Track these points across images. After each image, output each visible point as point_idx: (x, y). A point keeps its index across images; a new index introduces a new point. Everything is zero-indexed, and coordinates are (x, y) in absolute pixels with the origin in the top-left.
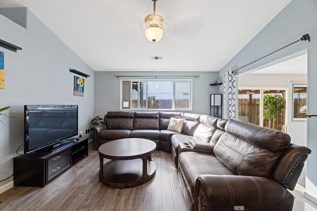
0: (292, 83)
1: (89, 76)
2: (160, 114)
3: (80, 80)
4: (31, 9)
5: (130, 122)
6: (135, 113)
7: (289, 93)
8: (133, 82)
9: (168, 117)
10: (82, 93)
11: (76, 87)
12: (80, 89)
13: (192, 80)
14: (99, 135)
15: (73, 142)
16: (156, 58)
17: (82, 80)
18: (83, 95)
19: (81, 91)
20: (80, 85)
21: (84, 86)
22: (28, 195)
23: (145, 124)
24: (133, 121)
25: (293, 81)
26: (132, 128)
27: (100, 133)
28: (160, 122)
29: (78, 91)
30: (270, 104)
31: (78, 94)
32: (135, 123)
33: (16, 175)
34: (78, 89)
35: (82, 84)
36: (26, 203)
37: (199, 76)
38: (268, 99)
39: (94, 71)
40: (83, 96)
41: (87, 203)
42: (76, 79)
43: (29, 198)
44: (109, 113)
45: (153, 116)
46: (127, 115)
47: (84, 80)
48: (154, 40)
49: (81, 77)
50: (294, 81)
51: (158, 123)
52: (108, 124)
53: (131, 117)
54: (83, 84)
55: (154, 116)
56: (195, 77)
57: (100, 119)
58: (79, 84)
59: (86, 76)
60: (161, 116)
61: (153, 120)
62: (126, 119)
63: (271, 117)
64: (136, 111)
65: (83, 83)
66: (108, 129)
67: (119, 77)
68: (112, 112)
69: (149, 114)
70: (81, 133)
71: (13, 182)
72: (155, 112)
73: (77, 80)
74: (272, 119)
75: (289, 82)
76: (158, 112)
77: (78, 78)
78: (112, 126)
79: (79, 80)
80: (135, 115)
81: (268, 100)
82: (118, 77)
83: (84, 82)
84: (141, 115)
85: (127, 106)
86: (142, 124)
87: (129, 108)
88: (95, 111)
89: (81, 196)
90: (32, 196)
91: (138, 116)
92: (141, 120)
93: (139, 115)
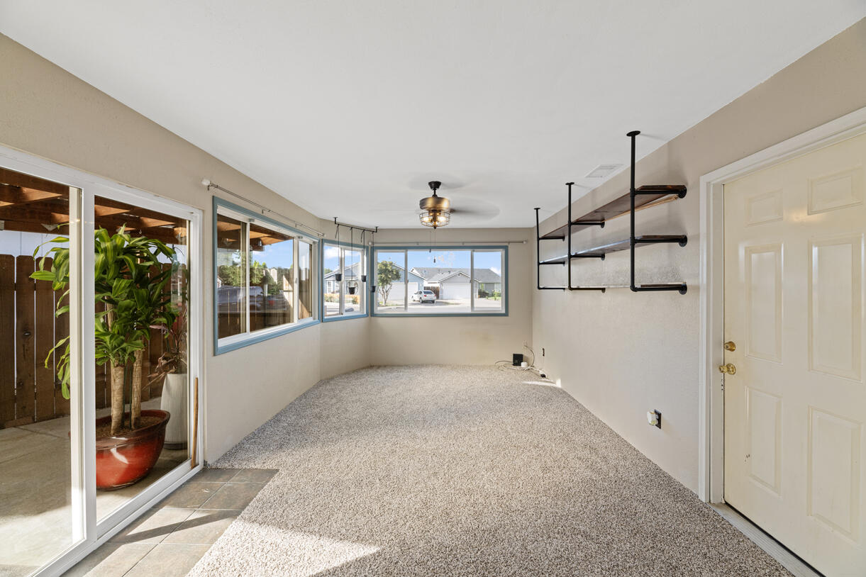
0: (214, 191)
7: (203, 234)
25: (217, 187)
30: (124, 283)
38: (110, 255)
50: (221, 189)
63: (124, 350)
74: (126, 358)
75: (203, 186)
81: (111, 261)
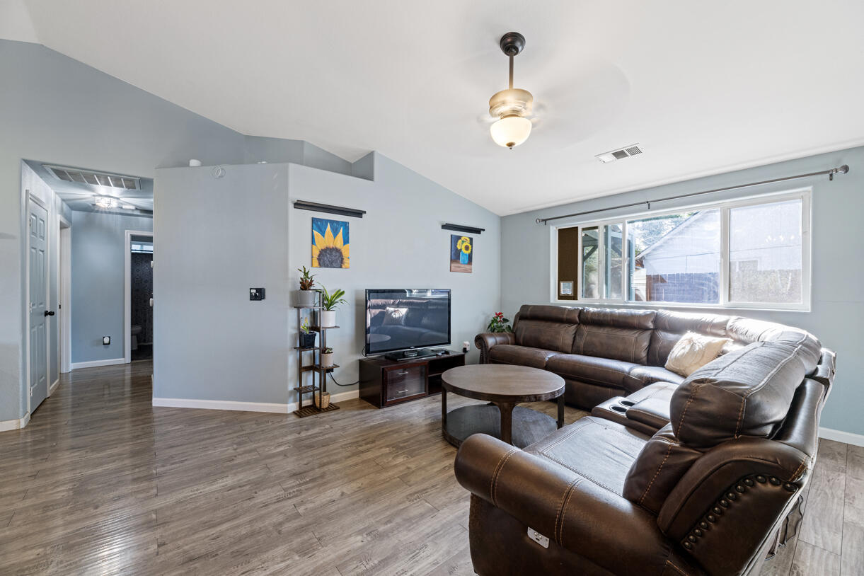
1: (484, 230)
2: (657, 319)
3: (463, 242)
4: (380, 152)
5: (566, 334)
6: (581, 312)
8: (584, 229)
9: (678, 328)
10: (468, 267)
11: (455, 256)
12: (463, 258)
13: (809, 188)
14: (489, 351)
15: (437, 355)
16: (620, 154)
17: (469, 240)
18: (471, 269)
19: (467, 261)
20: (464, 250)
21: (472, 251)
22: (362, 411)
23: (601, 344)
24: (574, 332)
26: (570, 350)
27: (491, 349)
28: (653, 339)
29: (459, 263)
31: (459, 269)
32: (577, 337)
33: (363, 383)
34: (458, 257)
35: (467, 248)
36: (354, 418)
37: (846, 169)
39: (498, 216)
40: (471, 273)
41: (401, 445)
42: (455, 240)
43: (361, 414)
44: (524, 307)
45: (630, 321)
46: (561, 316)
47: (471, 239)
48: (510, 145)
49: (466, 235)
51: (646, 344)
52: (518, 334)
53: (570, 322)
54: (470, 248)
55: (636, 322)
56: (827, 176)
57: (506, 320)
58: (461, 250)
59: (478, 231)
60: (660, 324)
61: (631, 336)
62: (557, 325)
64: (586, 305)
65: (470, 246)
66: (517, 343)
67: (547, 222)
68: (531, 306)
69: (620, 315)
70: (465, 345)
71: (358, 391)
72: (641, 312)
73: (457, 242)
76: (649, 311)
77: (459, 238)
78: (524, 338)
79: (460, 241)
80: (581, 316)
82: (545, 221)
83: (471, 243)
84: (596, 318)
85: (570, 292)
86: (595, 340)
87: (574, 297)
88: (501, 302)
89: (405, 434)
90: (364, 413)
91: (587, 318)
92: (595, 330)
93: (589, 317)
